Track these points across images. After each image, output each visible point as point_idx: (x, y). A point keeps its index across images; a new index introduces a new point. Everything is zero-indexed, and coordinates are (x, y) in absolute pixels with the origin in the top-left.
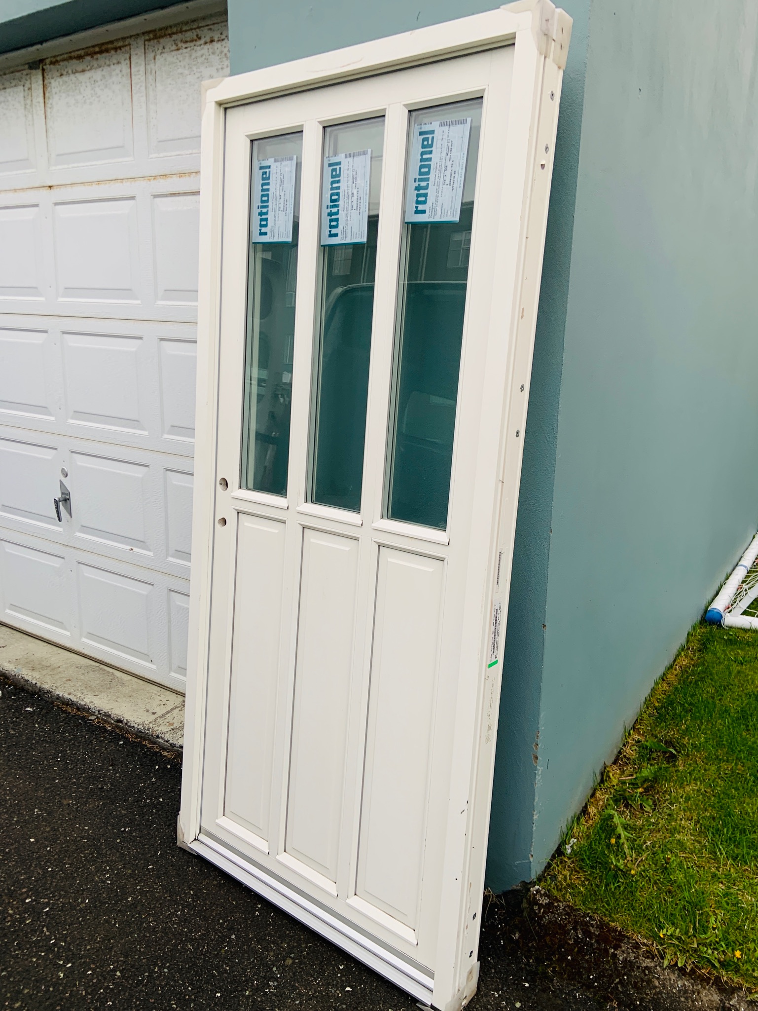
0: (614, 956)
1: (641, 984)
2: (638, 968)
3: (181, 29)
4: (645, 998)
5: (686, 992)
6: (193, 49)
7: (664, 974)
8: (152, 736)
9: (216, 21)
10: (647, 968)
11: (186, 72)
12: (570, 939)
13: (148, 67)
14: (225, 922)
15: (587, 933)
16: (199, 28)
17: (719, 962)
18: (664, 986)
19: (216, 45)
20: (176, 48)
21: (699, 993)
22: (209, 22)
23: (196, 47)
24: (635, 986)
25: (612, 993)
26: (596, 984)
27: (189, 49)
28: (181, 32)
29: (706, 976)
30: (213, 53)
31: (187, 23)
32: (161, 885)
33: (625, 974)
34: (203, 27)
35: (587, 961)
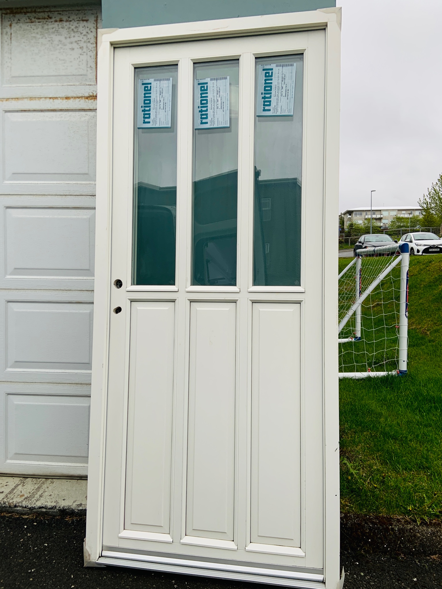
0: (392, 529)
1: (412, 539)
2: (407, 530)
3: (35, 10)
4: (416, 545)
5: (434, 533)
6: (45, 23)
7: (420, 529)
8: (10, 507)
9: (65, 9)
10: (411, 529)
11: (38, 36)
12: (366, 530)
13: (5, 31)
15: (373, 523)
16: (50, 11)
17: (440, 513)
18: (423, 535)
19: (65, 24)
20: (30, 21)
22: (59, 10)
23: (47, 23)
24: (409, 541)
25: (398, 550)
26: (389, 549)
27: (42, 23)
28: (35, 12)
30: (63, 28)
31: (40, 8)
33: (401, 537)
34: (54, 11)
35: (380, 538)
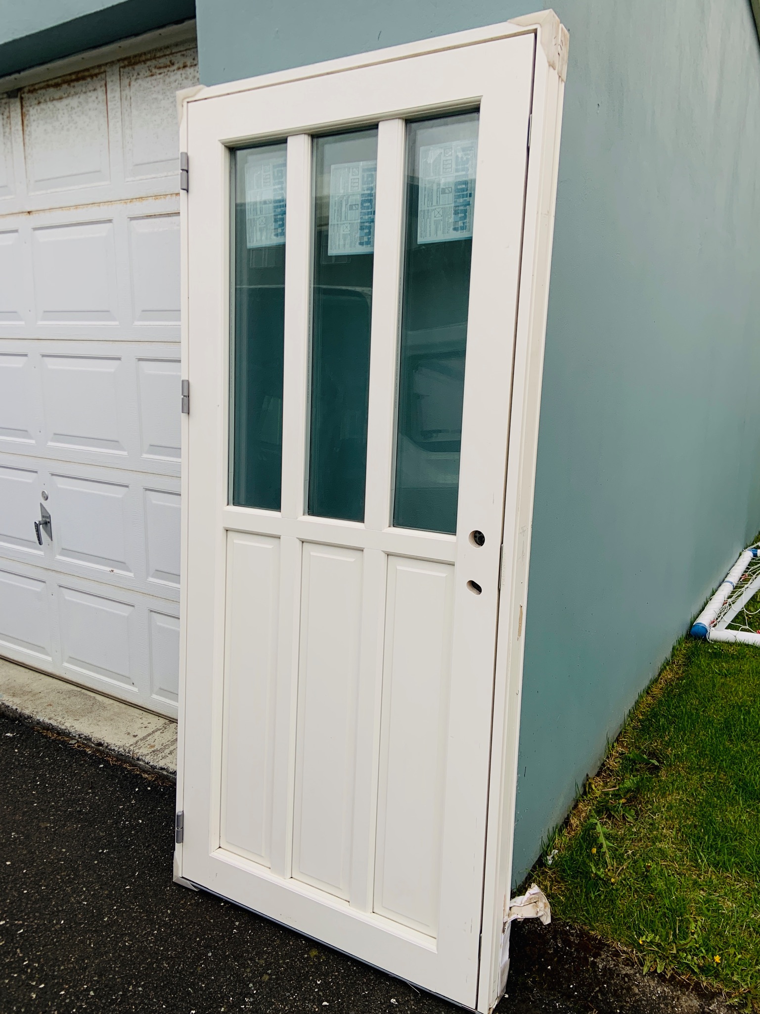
0: (594, 964)
1: (621, 992)
2: (618, 975)
3: (155, 55)
4: (625, 1006)
5: (665, 998)
6: (167, 75)
7: (643, 981)
8: (133, 758)
9: (188, 47)
10: (626, 975)
11: (160, 97)
12: (550, 948)
13: (124, 93)
14: (201, 940)
15: (566, 942)
16: (172, 54)
17: (699, 967)
18: (644, 993)
19: (189, 71)
20: (150, 74)
21: (678, 999)
22: (182, 49)
23: (169, 73)
24: (615, 994)
25: (591, 1002)
26: (576, 993)
27: (162, 75)
28: (155, 58)
29: (686, 981)
30: (186, 78)
31: (160, 50)
32: (137, 905)
33: (605, 983)
34: (177, 53)
35: (566, 970)
